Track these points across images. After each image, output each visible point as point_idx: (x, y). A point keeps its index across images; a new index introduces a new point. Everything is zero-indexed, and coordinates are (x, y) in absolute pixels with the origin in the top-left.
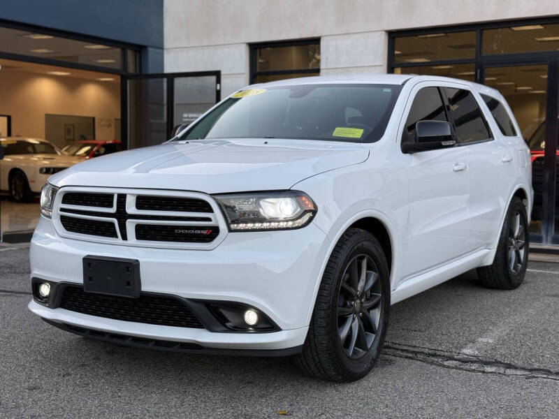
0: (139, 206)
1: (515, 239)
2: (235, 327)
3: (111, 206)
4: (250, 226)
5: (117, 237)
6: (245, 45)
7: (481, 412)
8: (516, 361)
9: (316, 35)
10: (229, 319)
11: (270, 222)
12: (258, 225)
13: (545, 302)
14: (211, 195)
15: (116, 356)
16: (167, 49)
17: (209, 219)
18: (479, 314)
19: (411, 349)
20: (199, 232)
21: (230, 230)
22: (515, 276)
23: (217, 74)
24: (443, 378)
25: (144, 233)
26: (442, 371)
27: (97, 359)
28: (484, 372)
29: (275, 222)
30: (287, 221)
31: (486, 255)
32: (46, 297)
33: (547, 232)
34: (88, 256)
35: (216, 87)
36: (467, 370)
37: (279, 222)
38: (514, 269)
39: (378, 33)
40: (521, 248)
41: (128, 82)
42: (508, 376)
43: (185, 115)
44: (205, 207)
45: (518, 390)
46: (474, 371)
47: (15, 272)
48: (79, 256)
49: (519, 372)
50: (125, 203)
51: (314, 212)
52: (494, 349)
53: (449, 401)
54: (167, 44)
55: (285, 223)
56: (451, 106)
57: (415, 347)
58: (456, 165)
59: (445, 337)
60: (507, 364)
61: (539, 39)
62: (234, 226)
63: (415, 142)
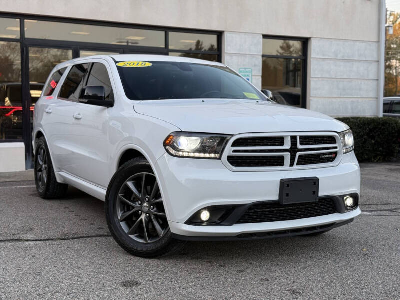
21: (344, 153)
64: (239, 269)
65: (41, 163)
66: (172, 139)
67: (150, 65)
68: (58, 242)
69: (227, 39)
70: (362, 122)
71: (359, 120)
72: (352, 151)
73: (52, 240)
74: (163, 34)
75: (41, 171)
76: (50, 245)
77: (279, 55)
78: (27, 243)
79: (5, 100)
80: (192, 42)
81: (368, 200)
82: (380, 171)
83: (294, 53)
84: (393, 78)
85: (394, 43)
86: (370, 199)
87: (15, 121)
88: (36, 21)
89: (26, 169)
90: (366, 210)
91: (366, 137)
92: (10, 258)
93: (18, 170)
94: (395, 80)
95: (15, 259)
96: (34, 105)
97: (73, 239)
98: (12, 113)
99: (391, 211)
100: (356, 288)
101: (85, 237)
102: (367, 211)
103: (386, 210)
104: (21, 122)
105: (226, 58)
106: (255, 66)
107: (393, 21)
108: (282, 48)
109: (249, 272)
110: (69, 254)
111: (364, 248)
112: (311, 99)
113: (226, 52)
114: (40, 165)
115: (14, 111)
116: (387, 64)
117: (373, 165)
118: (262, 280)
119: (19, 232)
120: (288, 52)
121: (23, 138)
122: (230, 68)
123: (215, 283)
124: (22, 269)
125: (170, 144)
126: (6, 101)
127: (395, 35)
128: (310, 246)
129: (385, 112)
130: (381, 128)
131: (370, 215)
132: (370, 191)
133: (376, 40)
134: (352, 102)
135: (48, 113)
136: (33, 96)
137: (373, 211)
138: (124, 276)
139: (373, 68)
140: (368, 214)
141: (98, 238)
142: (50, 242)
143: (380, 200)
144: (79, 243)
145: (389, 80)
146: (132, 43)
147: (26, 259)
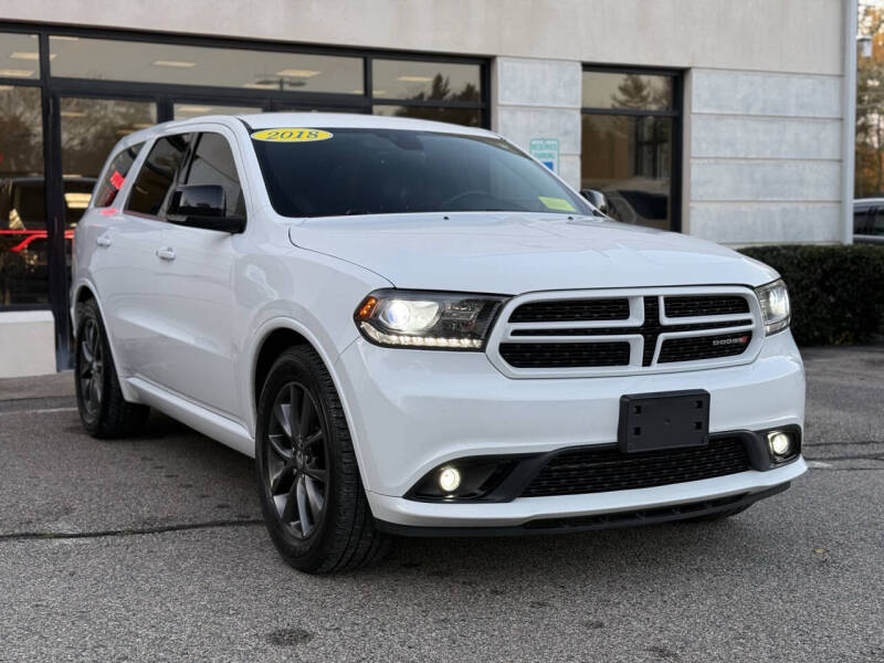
0: (667, 313)
50: (658, 309)
64: (536, 600)
65: (89, 358)
66: (373, 306)
67: (329, 135)
68: (127, 540)
69: (503, 73)
70: (805, 255)
71: (799, 251)
72: (785, 328)
73: (114, 534)
74: (358, 63)
75: (88, 375)
76: (108, 545)
77: (617, 105)
78: (57, 542)
79: (8, 215)
80: (425, 80)
81: (822, 433)
82: (849, 366)
83: (650, 99)
84: (871, 156)
85: (874, 75)
86: (827, 432)
87: (32, 262)
88: (76, 39)
89: (58, 370)
90: (819, 457)
91: (815, 289)
92: (18, 578)
93: (40, 373)
94: (876, 158)
95: (30, 579)
96: (74, 225)
97: (161, 531)
98: (25, 245)
99: (876, 459)
100: (804, 642)
101: (190, 527)
102: (821, 459)
103: (864, 457)
104: (44, 263)
105: (501, 116)
106: (566, 133)
107: (870, 28)
108: (623, 89)
109: (559, 605)
110: (152, 566)
111: (817, 547)
112: (692, 205)
113: (500, 102)
114: (86, 362)
115: (29, 239)
116: (860, 123)
117: (831, 351)
118: (588, 625)
119: (41, 516)
120: (638, 100)
121: (50, 302)
122: (509, 141)
123: (483, 632)
124: (44, 603)
125: (368, 316)
126: (11, 217)
127: (876, 59)
128: (696, 543)
129: (857, 231)
130: (849, 268)
131: (828, 469)
132: (828, 413)
133: (837, 71)
134: (784, 210)
135: (101, 245)
136: (71, 205)
137: (835, 459)
138: (276, 619)
139: (830, 134)
140: (825, 465)
141: (217, 529)
142: (109, 538)
143: (849, 433)
144: (174, 542)
145: (863, 160)
146: (292, 84)
147: (55, 580)
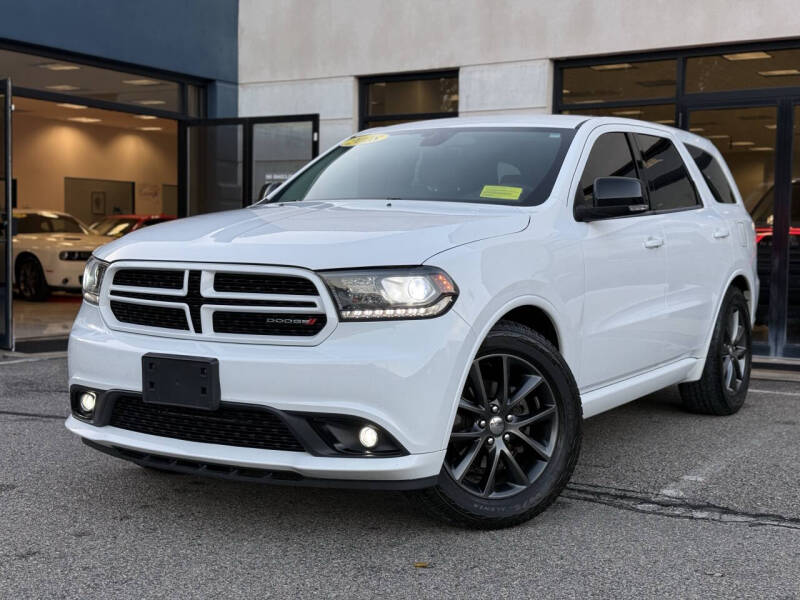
0: (218, 287)
1: (732, 346)
2: (347, 450)
3: (180, 287)
4: (368, 313)
5: (187, 329)
6: (352, 79)
7: (689, 565)
8: (735, 505)
9: (452, 65)
10: (339, 438)
11: (395, 308)
12: (378, 313)
13: (775, 430)
14: (315, 271)
15: (190, 495)
16: (242, 84)
17: (313, 305)
18: (683, 446)
19: (592, 489)
20: (299, 321)
21: (341, 319)
22: (732, 397)
23: (314, 119)
24: (635, 524)
25: (225, 323)
26: (636, 516)
27: (164, 499)
28: (692, 518)
29: (401, 308)
30: (418, 307)
31: (692, 367)
32: (90, 412)
33: (776, 340)
34: (150, 353)
35: (313, 137)
36: (668, 516)
37: (407, 308)
38: (731, 387)
39: (540, 63)
40: (740, 357)
41: (189, 129)
42: (726, 523)
43: (269, 177)
44: (306, 287)
45: (740, 540)
46: (678, 516)
47: (37, 391)
48: (137, 354)
49: (739, 519)
50: (199, 282)
51: (455, 296)
52: (706, 490)
53: (646, 552)
54: (243, 78)
55: (416, 310)
56: (644, 162)
57: (596, 486)
58: (650, 239)
59: (637, 474)
60: (723, 508)
61: (764, 73)
62: (346, 314)
63: (593, 206)
